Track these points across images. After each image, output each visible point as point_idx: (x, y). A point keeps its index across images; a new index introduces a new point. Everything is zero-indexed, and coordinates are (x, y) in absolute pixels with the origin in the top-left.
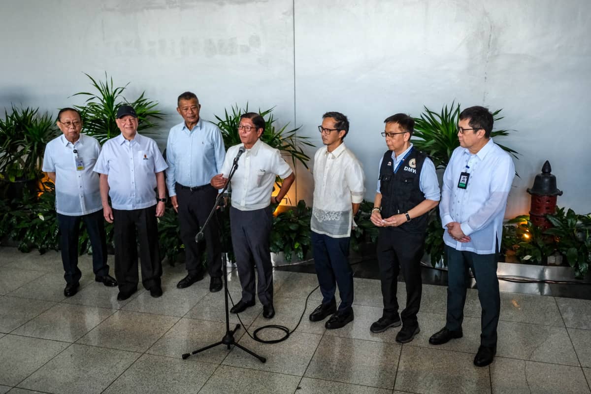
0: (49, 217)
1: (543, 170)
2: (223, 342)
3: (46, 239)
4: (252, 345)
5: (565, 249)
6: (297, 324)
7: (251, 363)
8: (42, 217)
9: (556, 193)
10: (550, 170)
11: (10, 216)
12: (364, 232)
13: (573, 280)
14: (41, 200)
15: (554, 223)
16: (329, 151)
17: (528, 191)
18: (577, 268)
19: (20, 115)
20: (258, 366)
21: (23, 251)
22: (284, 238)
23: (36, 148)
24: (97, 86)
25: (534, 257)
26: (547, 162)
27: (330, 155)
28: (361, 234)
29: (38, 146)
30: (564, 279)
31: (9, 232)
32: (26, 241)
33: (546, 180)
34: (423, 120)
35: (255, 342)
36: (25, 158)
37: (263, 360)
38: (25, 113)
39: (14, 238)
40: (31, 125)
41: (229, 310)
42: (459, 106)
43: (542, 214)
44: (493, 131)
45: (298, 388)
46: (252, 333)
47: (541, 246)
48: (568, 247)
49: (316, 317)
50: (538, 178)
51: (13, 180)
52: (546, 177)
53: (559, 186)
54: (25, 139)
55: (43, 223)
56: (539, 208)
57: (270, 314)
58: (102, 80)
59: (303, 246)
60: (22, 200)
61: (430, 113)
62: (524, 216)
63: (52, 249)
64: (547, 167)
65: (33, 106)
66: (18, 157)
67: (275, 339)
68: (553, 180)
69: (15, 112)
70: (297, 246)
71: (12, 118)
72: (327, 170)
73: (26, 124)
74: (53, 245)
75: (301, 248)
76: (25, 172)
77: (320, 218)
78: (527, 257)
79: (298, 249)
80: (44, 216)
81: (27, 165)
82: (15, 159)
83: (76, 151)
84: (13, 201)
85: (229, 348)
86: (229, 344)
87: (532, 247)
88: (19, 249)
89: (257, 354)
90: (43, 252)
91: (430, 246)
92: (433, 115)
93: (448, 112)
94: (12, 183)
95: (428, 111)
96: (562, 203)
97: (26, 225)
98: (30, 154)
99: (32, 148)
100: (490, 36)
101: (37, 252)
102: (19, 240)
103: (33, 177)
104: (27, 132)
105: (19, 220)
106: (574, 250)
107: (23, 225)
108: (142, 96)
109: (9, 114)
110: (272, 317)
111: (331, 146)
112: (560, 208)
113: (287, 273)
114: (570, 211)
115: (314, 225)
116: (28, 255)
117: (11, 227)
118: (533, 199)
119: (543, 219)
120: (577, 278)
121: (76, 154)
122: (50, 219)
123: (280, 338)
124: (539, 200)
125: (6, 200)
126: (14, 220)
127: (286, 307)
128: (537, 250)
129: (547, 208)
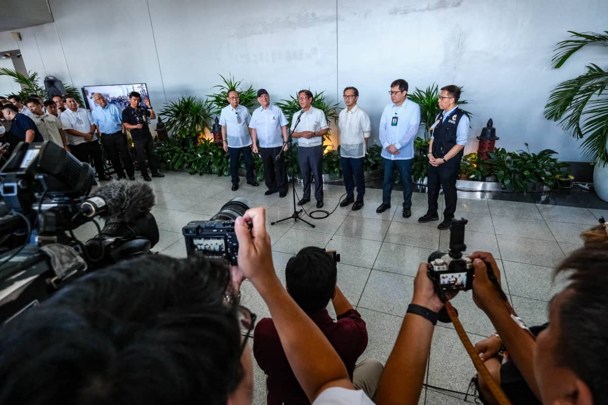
0: (203, 156)
1: (488, 125)
2: (293, 217)
3: (202, 168)
4: (308, 219)
5: (497, 171)
6: (333, 209)
7: (307, 228)
8: (199, 156)
9: (494, 138)
10: (492, 124)
11: (184, 156)
12: (376, 163)
13: (501, 190)
14: (199, 147)
15: (492, 157)
16: (349, 110)
17: (477, 138)
18: (503, 182)
19: (186, 100)
20: (311, 229)
21: (191, 174)
22: (329, 166)
23: (195, 118)
24: (226, 82)
25: (477, 176)
26: (491, 119)
27: (350, 112)
28: (373, 165)
29: (196, 117)
30: (495, 190)
31: (183, 164)
32: (192, 169)
33: (489, 131)
34: (415, 95)
35: (310, 218)
36: (189, 124)
37: (313, 226)
38: (189, 99)
39: (186, 167)
40: (192, 106)
41: (296, 204)
42: (437, 86)
43: (485, 151)
44: (459, 101)
45: (331, 240)
46: (308, 214)
47: (482, 170)
48: (499, 170)
49: (343, 205)
50: (484, 130)
51: (184, 136)
52: (489, 129)
53: (497, 134)
54: (190, 114)
55: (201, 159)
56: (483, 148)
57: (320, 205)
58: (228, 78)
59: (340, 170)
60: (189, 147)
61: (419, 91)
62: (474, 154)
63: (205, 173)
64: (490, 122)
65: (193, 96)
66: (186, 124)
67: (321, 217)
68: (493, 131)
69: (184, 99)
70: (336, 170)
71: (182, 102)
72: (348, 122)
73: (190, 105)
74: (206, 170)
75: (338, 171)
76: (190, 133)
77: (347, 148)
78: (472, 176)
79: (337, 171)
80: (201, 155)
81: (191, 128)
82: (185, 125)
83: (236, 113)
84: (185, 148)
85: (296, 220)
86: (296, 218)
87: (476, 170)
88: (189, 173)
89: (311, 223)
90: (201, 174)
91: (414, 170)
92: (421, 92)
93: (431, 89)
94: (184, 138)
95: (418, 90)
96: (498, 145)
97: (192, 160)
98: (192, 122)
99: (193, 119)
100: (459, 40)
101: (198, 174)
102: (189, 168)
103: (194, 135)
104: (190, 109)
105: (188, 157)
106: (502, 172)
107: (191, 160)
108: (251, 87)
109: (181, 100)
110: (321, 207)
111: (350, 106)
112: (497, 148)
113: (331, 186)
114: (503, 149)
115: (343, 154)
116: (193, 176)
117: (184, 162)
118: (480, 142)
119: (486, 154)
120: (503, 189)
121: (237, 115)
122: (204, 157)
123: (324, 216)
124: (484, 143)
125: (182, 147)
126: (186, 158)
127: (328, 202)
128: (479, 172)
129: (488, 148)
